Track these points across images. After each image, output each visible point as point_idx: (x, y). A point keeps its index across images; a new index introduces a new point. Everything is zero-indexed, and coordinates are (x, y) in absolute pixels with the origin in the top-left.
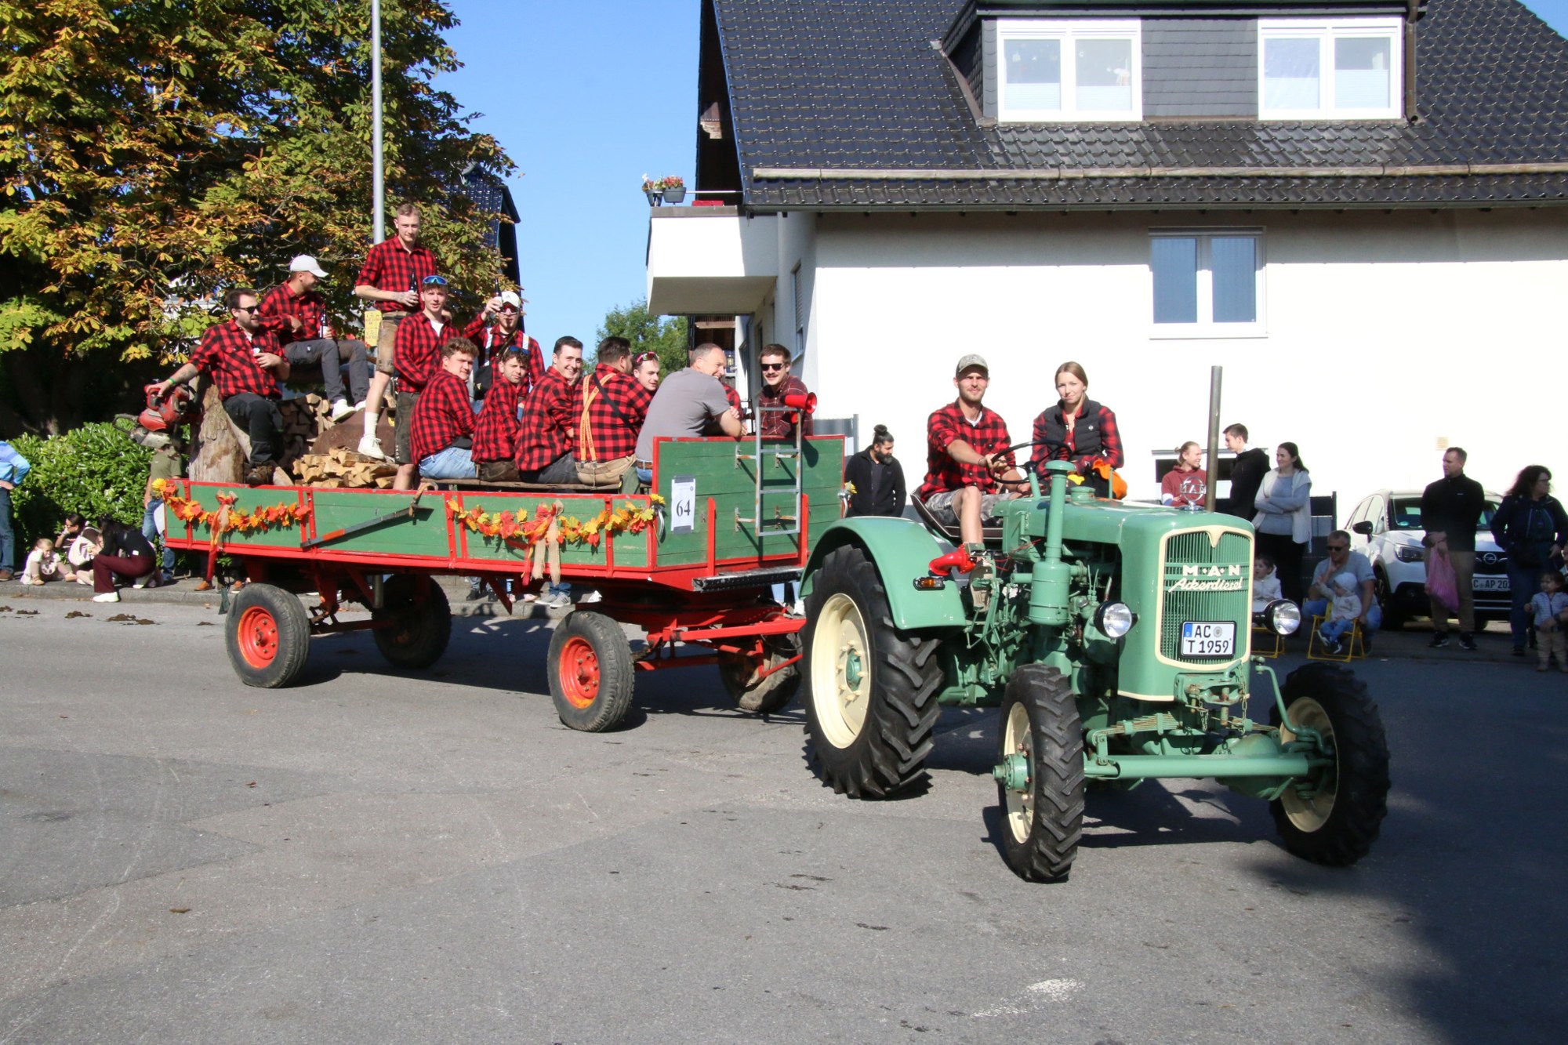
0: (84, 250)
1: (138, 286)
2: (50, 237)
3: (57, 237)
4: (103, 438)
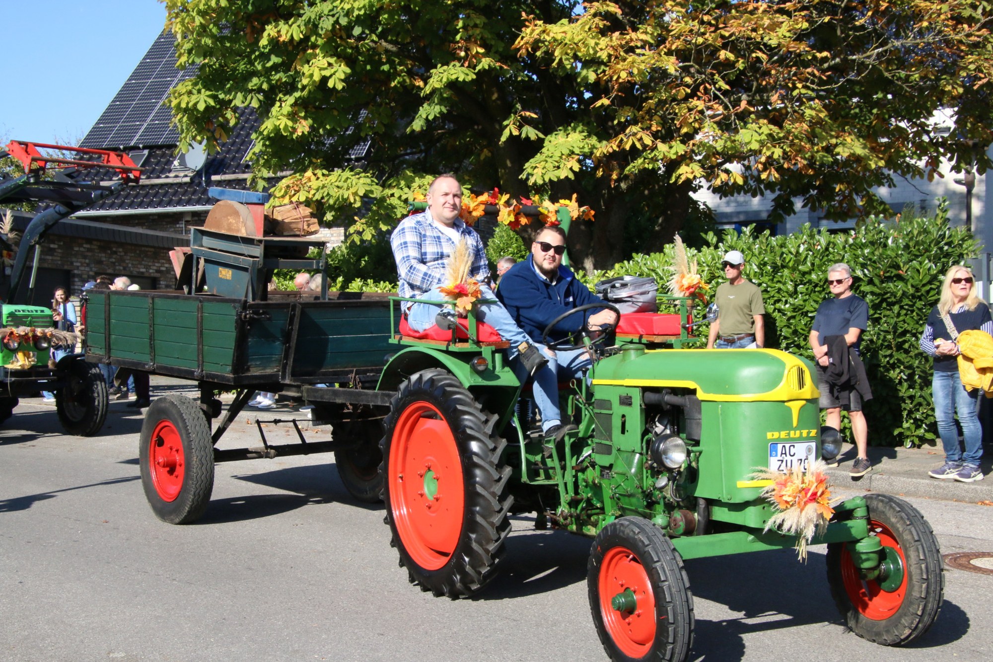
0: (639, 55)
1: (693, 95)
2: (603, 42)
3: (611, 40)
4: (653, 271)
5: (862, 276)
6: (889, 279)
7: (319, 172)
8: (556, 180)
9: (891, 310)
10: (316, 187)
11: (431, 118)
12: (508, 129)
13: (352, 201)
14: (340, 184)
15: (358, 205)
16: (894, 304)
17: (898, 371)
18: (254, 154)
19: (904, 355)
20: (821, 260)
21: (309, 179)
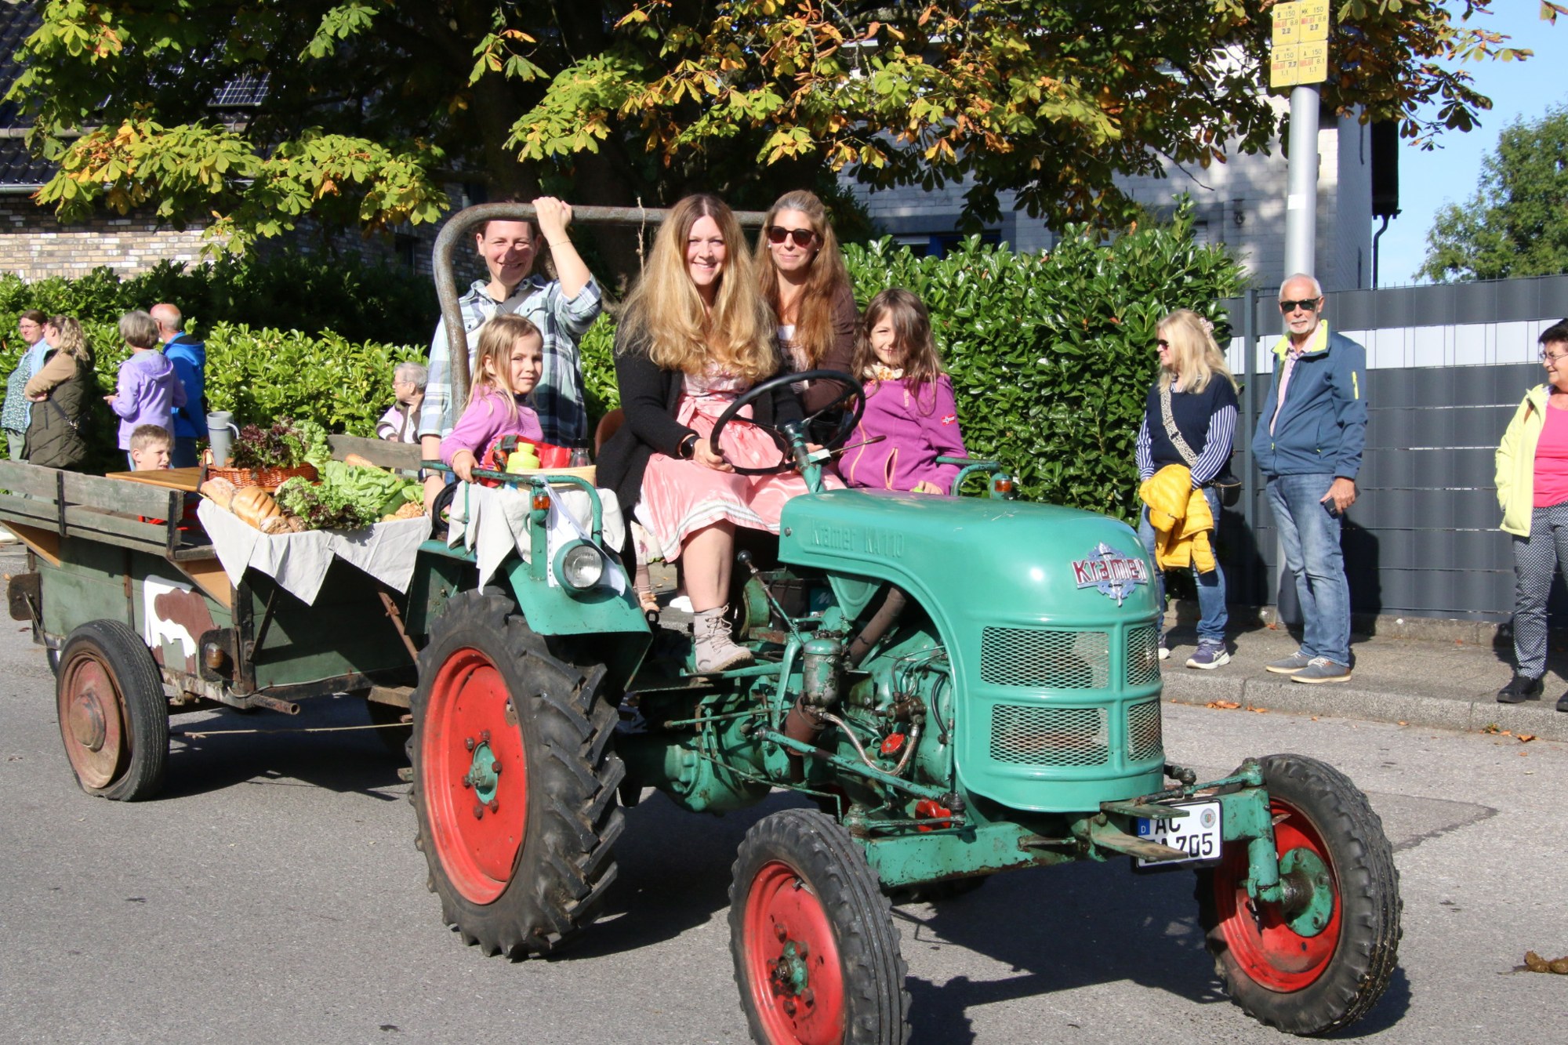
1: (792, 9)
5: (1053, 327)
6: (1095, 332)
7: (147, 126)
8: (565, 152)
9: (1098, 384)
10: (138, 155)
11: (342, 35)
12: (483, 59)
13: (206, 181)
14: (184, 151)
15: (216, 189)
16: (1101, 374)
17: (1108, 486)
18: (21, 88)
19: (1117, 460)
20: (990, 298)
21: (127, 139)
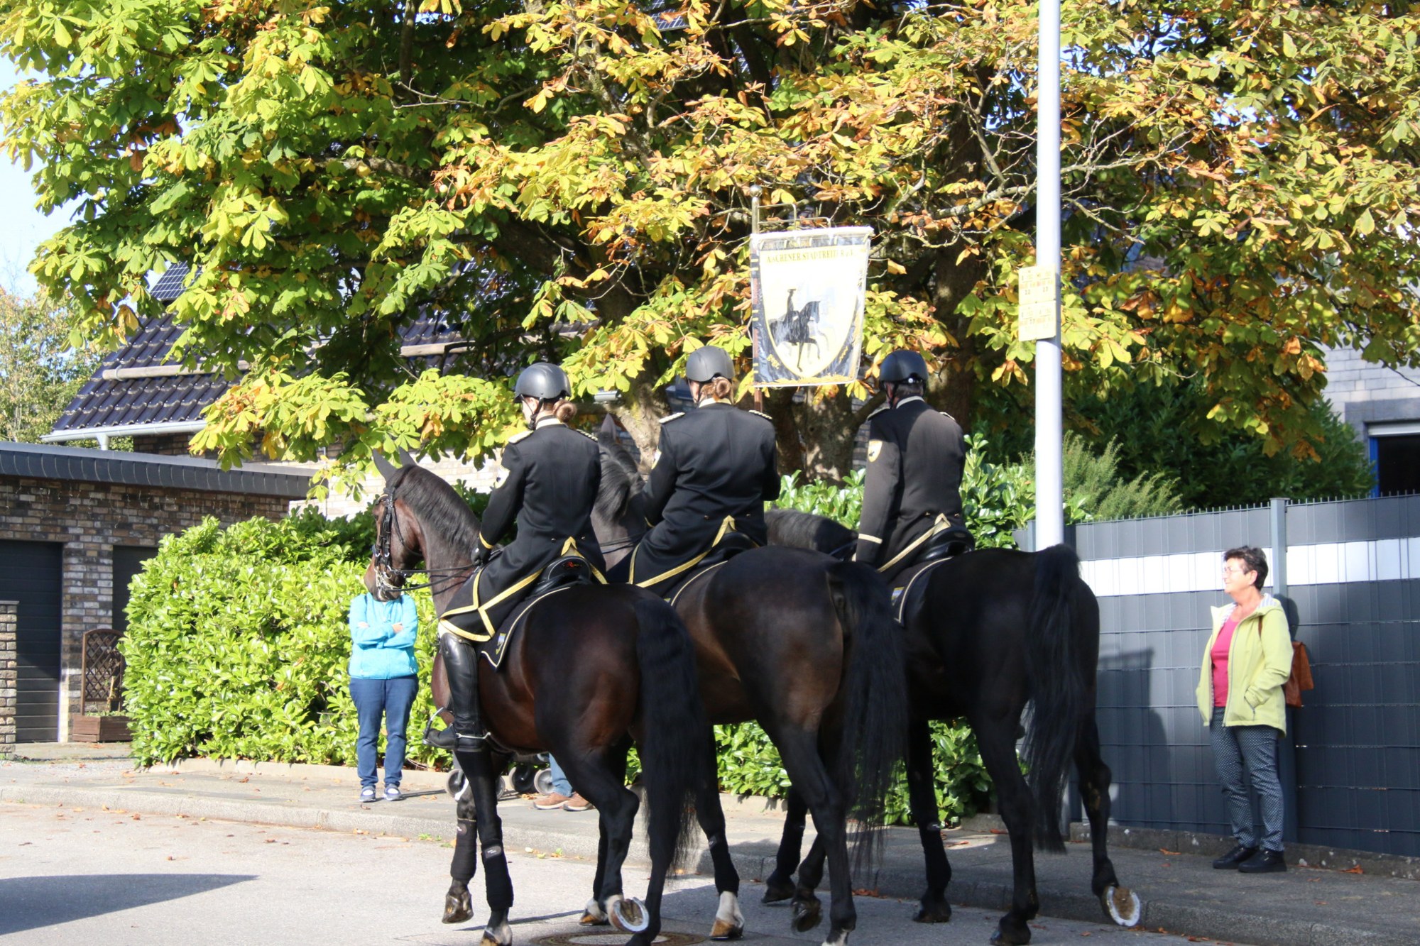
3: (597, 178)
10: (263, 405)
12: (537, 306)
13: (311, 428)
14: (300, 400)
15: (320, 434)
18: (178, 348)
21: (258, 391)
